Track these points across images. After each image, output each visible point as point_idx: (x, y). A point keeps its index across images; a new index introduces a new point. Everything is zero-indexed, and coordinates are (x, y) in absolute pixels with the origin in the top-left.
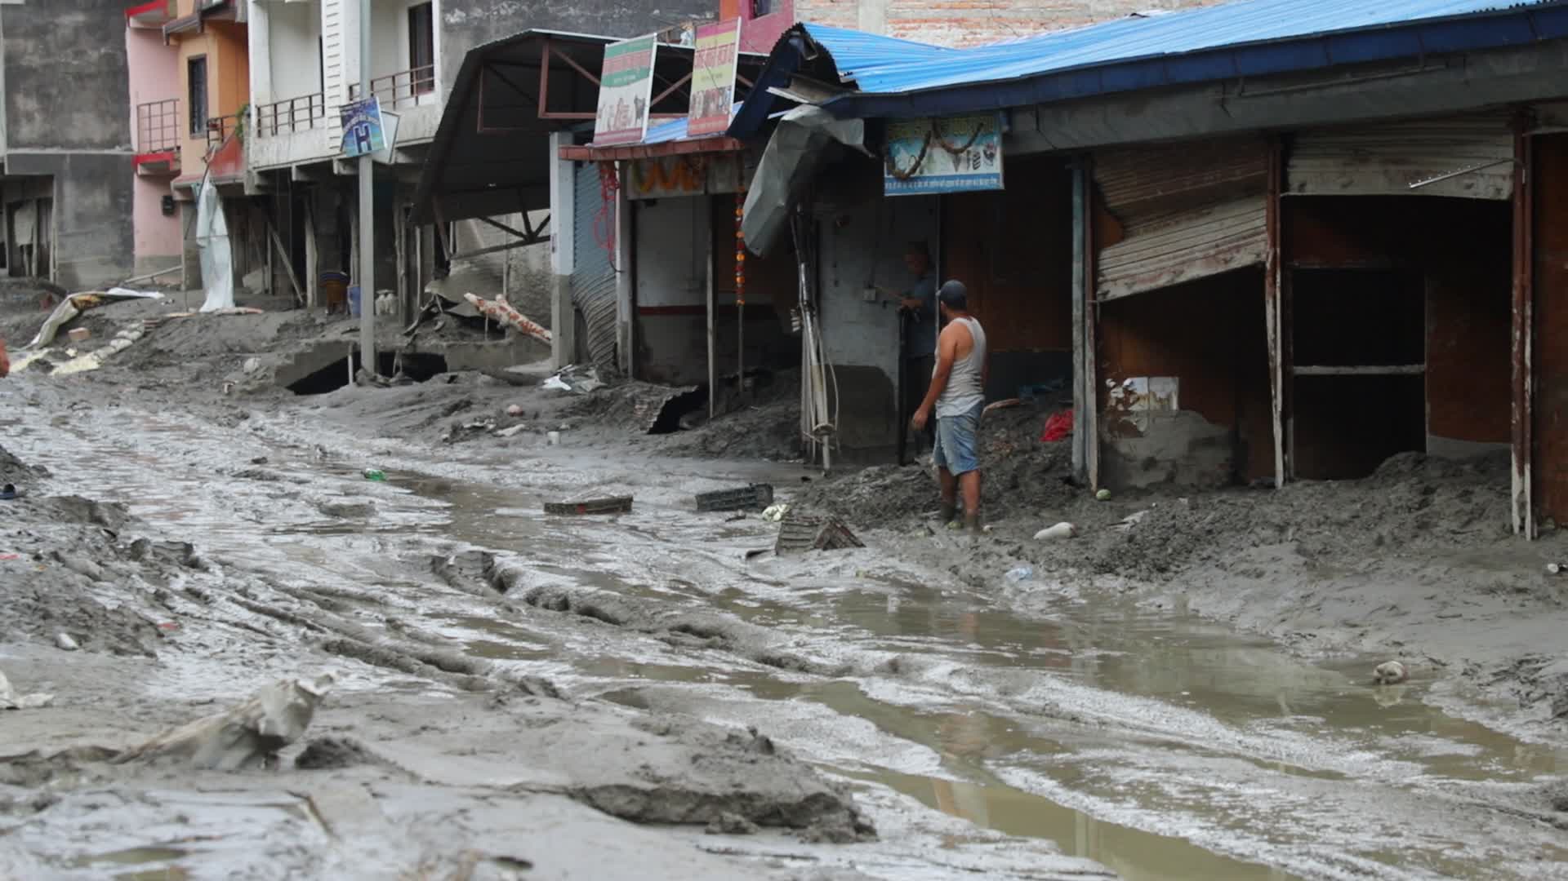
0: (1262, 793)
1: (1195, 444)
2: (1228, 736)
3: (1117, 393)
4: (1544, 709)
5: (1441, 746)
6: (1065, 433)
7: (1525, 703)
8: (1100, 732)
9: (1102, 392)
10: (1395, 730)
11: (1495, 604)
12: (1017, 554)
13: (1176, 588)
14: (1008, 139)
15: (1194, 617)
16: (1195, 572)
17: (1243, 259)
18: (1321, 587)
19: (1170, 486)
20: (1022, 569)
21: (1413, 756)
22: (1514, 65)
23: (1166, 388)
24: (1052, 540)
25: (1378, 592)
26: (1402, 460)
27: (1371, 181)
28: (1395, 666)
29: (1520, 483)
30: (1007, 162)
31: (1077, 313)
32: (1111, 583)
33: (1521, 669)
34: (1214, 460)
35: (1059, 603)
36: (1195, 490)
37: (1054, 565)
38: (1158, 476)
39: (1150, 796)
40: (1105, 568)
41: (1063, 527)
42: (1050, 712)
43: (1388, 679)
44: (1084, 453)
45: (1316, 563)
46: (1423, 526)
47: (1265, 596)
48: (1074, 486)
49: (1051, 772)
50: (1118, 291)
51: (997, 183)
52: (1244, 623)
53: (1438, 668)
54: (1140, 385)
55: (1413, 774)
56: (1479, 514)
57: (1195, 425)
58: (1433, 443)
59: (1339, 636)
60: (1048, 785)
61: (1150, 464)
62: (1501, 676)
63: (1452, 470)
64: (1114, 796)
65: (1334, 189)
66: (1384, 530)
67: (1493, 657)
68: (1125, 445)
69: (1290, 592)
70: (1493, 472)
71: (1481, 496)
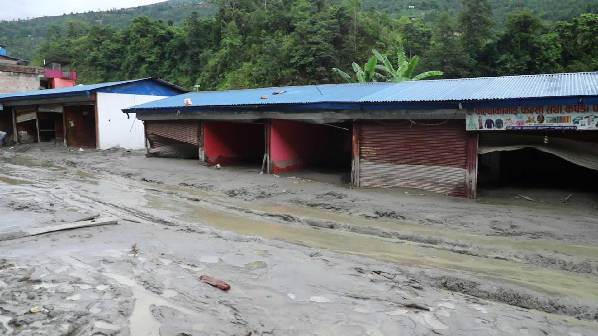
0: (30, 174)
1: (30, 138)
2: (29, 169)
3: (19, 133)
4: (65, 164)
5: (53, 168)
6: (13, 138)
7: (63, 163)
8: (13, 169)
9: (18, 133)
10: (49, 167)
11: (62, 154)
12: (6, 151)
13: (26, 154)
14: (3, 105)
15: (28, 157)
16: (29, 152)
17: (33, 118)
18: (43, 153)
19: (27, 143)
20: (7, 152)
21: (50, 169)
22: (62, 99)
23: (26, 132)
24: (11, 149)
25: (50, 153)
26: (53, 140)
27: (47, 110)
28: (50, 161)
29: (65, 141)
30: (3, 107)
31: (14, 124)
32: (18, 154)
33: (63, 160)
34: (32, 140)
35: (11, 156)
36: (30, 143)
37: (11, 152)
38: (25, 142)
39: (17, 175)
40: (17, 152)
41: (13, 148)
42: (7, 168)
43: (49, 162)
44: (16, 139)
45: (43, 150)
46: (55, 146)
47: (37, 154)
48: (14, 143)
49: (5, 174)
50: (19, 122)
51: (2, 109)
52: (34, 157)
53: (55, 161)
54: (22, 132)
55: (50, 171)
56: (61, 145)
57: (30, 136)
58: (57, 138)
59: (44, 158)
60: (5, 175)
61: (24, 141)
62: (62, 161)
63: (59, 140)
64: (12, 176)
65: (43, 111)
66: (50, 147)
67: (62, 159)
68: (21, 139)
69: (40, 153)
70: (63, 141)
71: (61, 143)
